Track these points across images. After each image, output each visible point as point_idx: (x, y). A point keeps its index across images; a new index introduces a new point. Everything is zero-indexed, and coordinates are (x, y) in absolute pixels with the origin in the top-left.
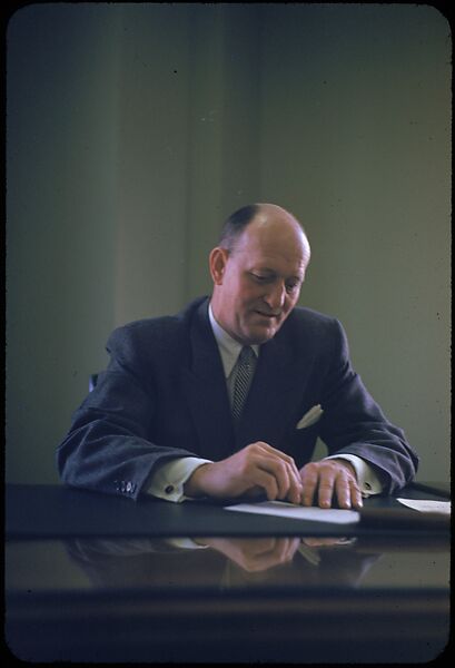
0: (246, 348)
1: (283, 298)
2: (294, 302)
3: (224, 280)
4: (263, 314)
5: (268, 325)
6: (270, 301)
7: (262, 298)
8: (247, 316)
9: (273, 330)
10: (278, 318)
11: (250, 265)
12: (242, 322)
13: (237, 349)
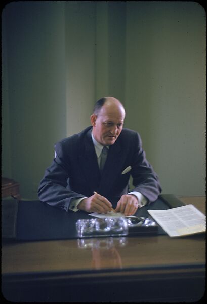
0: (105, 147)
1: (116, 131)
2: (120, 131)
3: (96, 125)
4: (110, 137)
5: (112, 140)
6: (112, 132)
7: (109, 131)
8: (104, 138)
9: (114, 141)
10: (115, 137)
11: (104, 120)
12: (103, 139)
13: (102, 148)
